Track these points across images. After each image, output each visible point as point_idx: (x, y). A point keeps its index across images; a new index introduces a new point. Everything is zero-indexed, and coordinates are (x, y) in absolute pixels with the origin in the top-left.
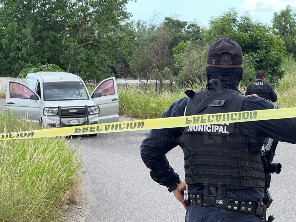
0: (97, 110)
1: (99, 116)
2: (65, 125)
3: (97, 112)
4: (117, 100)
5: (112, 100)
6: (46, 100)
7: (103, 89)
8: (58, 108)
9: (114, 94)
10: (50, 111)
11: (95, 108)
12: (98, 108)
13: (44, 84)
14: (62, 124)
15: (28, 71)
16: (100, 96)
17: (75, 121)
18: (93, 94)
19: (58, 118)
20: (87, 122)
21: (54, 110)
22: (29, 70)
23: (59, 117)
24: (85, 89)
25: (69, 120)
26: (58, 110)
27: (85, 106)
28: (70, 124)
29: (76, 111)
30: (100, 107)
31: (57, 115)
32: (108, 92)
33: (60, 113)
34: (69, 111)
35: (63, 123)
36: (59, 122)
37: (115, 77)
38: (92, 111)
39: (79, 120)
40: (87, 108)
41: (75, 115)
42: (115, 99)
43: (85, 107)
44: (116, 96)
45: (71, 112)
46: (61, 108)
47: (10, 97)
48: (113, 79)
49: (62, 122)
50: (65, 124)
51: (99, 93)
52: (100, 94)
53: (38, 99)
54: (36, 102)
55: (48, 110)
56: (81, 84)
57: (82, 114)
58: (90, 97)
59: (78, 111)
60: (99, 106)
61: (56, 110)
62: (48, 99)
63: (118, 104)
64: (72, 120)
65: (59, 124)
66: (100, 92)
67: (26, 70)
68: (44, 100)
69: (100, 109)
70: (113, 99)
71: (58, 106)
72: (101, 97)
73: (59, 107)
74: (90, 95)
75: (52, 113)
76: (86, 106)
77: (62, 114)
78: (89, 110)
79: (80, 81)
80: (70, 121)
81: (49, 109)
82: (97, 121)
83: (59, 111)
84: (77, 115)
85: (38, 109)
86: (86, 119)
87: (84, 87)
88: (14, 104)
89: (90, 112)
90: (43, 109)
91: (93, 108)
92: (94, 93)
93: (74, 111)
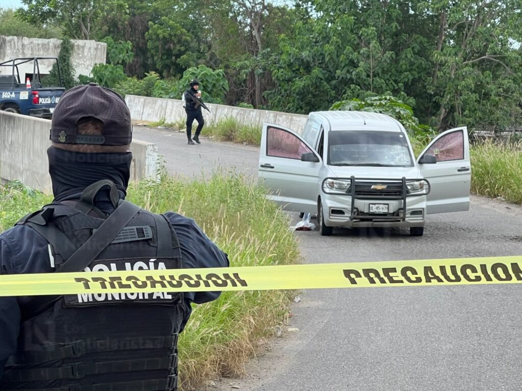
0: (425, 188)
1: (428, 200)
2: (361, 212)
3: (424, 191)
4: (468, 170)
5: (459, 171)
6: (332, 163)
7: (442, 148)
8: (350, 180)
9: (463, 158)
10: (336, 186)
11: (421, 184)
12: (426, 183)
13: (330, 133)
14: (355, 210)
15: (343, 106)
16: (433, 161)
17: (381, 206)
18: (422, 157)
19: (349, 199)
20: (402, 209)
21: (344, 183)
22: (345, 103)
23: (351, 197)
24: (408, 147)
25: (370, 204)
26: (350, 183)
27: (401, 178)
28: (371, 211)
29: (384, 187)
30: (430, 183)
31: (349, 192)
32: (451, 155)
33: (354, 189)
34: (371, 186)
35: (357, 209)
36: (349, 207)
37: (466, 127)
38: (414, 189)
39: (388, 204)
40: (405, 183)
41: (381, 195)
42: (465, 167)
43: (401, 181)
44: (466, 163)
45: (373, 189)
46: (356, 181)
47: (267, 155)
48: (462, 131)
49: (356, 206)
51: (434, 155)
52: (434, 157)
53: (318, 161)
54: (314, 166)
55: (333, 183)
56: (401, 136)
57: (395, 193)
58: (416, 162)
59: (388, 187)
60: (428, 179)
61: (346, 184)
62: (335, 163)
63: (469, 177)
64: (375, 204)
65: (350, 210)
66: (436, 155)
67: (340, 104)
68: (329, 163)
69: (429, 186)
70: (459, 168)
71: (349, 177)
72: (435, 163)
73: (352, 179)
74: (416, 158)
75: (340, 188)
76: (404, 180)
77: (356, 192)
78: (409, 187)
79: (400, 131)
80: (371, 205)
81: (335, 181)
82: (423, 209)
83: (351, 185)
84: (385, 195)
85: (317, 179)
86: (401, 203)
87: (406, 142)
88: (273, 167)
89: (410, 191)
90: (323, 180)
91: (417, 183)
92: (425, 155)
93: (379, 187)
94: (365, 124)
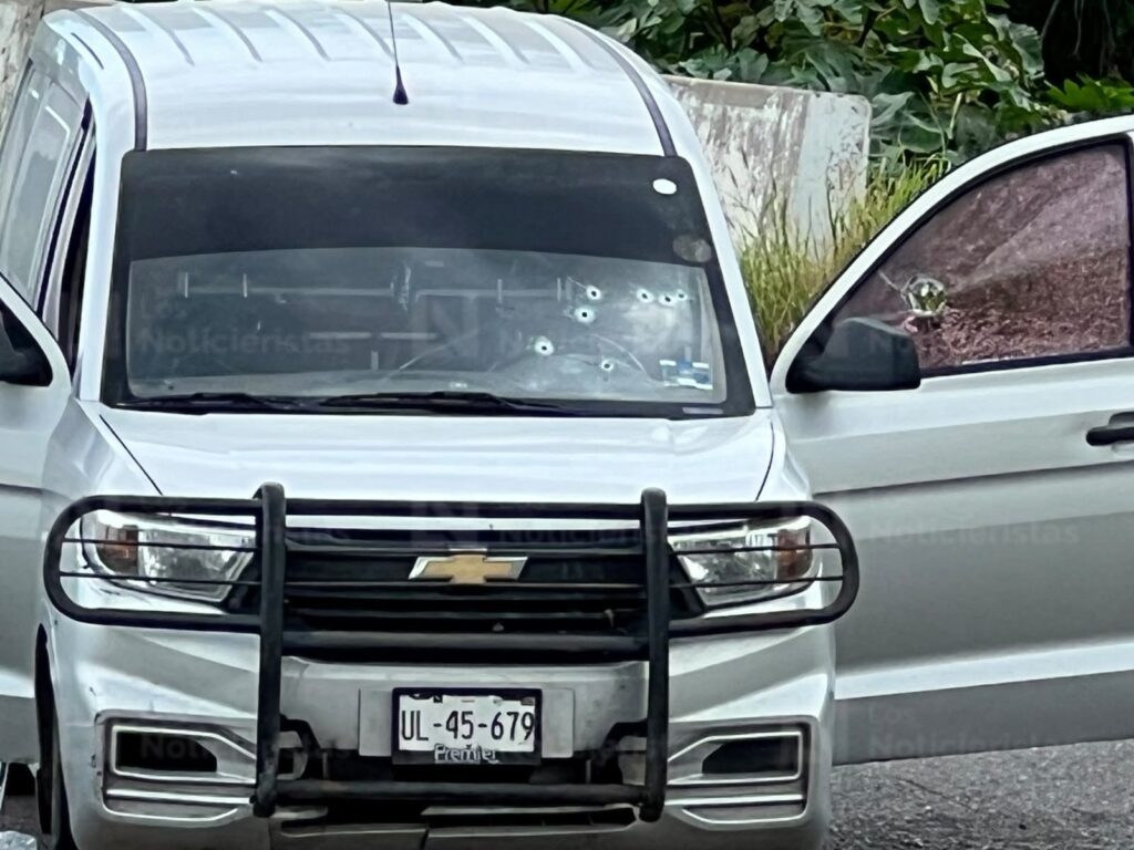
0: (816, 568)
1: (847, 659)
2: (335, 753)
3: (814, 598)
5: (1096, 438)
6: (136, 389)
7: (965, 270)
8: (250, 520)
11: (785, 544)
12: (823, 534)
14: (289, 740)
16: (902, 367)
17: (483, 708)
18: (817, 343)
19: (241, 656)
20: (638, 729)
23: (256, 641)
24: (712, 268)
25: (398, 693)
27: (634, 499)
28: (404, 745)
29: (508, 566)
31: (242, 606)
32: (1039, 323)
34: (411, 562)
35: (302, 728)
36: (246, 717)
38: (732, 580)
39: (533, 695)
40: (661, 533)
41: (485, 627)
43: (635, 524)
45: (428, 584)
46: (292, 521)
48: (1122, 144)
49: (289, 706)
50: (344, 745)
51: (906, 328)
52: (904, 342)
53: (39, 374)
55: (129, 537)
56: (665, 187)
59: (526, 573)
60: (838, 508)
61: (229, 541)
62: (163, 389)
64: (436, 693)
65: (254, 738)
66: (919, 322)
68: (116, 392)
69: (850, 559)
70: (1103, 423)
71: (250, 494)
72: (912, 383)
73: (269, 506)
76: (653, 508)
78: (696, 570)
79: (658, 151)
80: (406, 703)
81: (145, 526)
82: (804, 726)
84: (511, 627)
87: (702, 232)
89: (705, 595)
91: (760, 536)
93: (469, 569)
94: (401, 98)
